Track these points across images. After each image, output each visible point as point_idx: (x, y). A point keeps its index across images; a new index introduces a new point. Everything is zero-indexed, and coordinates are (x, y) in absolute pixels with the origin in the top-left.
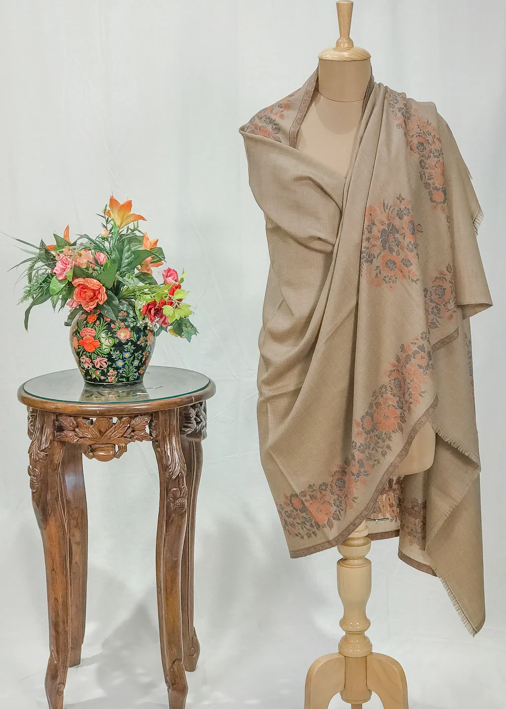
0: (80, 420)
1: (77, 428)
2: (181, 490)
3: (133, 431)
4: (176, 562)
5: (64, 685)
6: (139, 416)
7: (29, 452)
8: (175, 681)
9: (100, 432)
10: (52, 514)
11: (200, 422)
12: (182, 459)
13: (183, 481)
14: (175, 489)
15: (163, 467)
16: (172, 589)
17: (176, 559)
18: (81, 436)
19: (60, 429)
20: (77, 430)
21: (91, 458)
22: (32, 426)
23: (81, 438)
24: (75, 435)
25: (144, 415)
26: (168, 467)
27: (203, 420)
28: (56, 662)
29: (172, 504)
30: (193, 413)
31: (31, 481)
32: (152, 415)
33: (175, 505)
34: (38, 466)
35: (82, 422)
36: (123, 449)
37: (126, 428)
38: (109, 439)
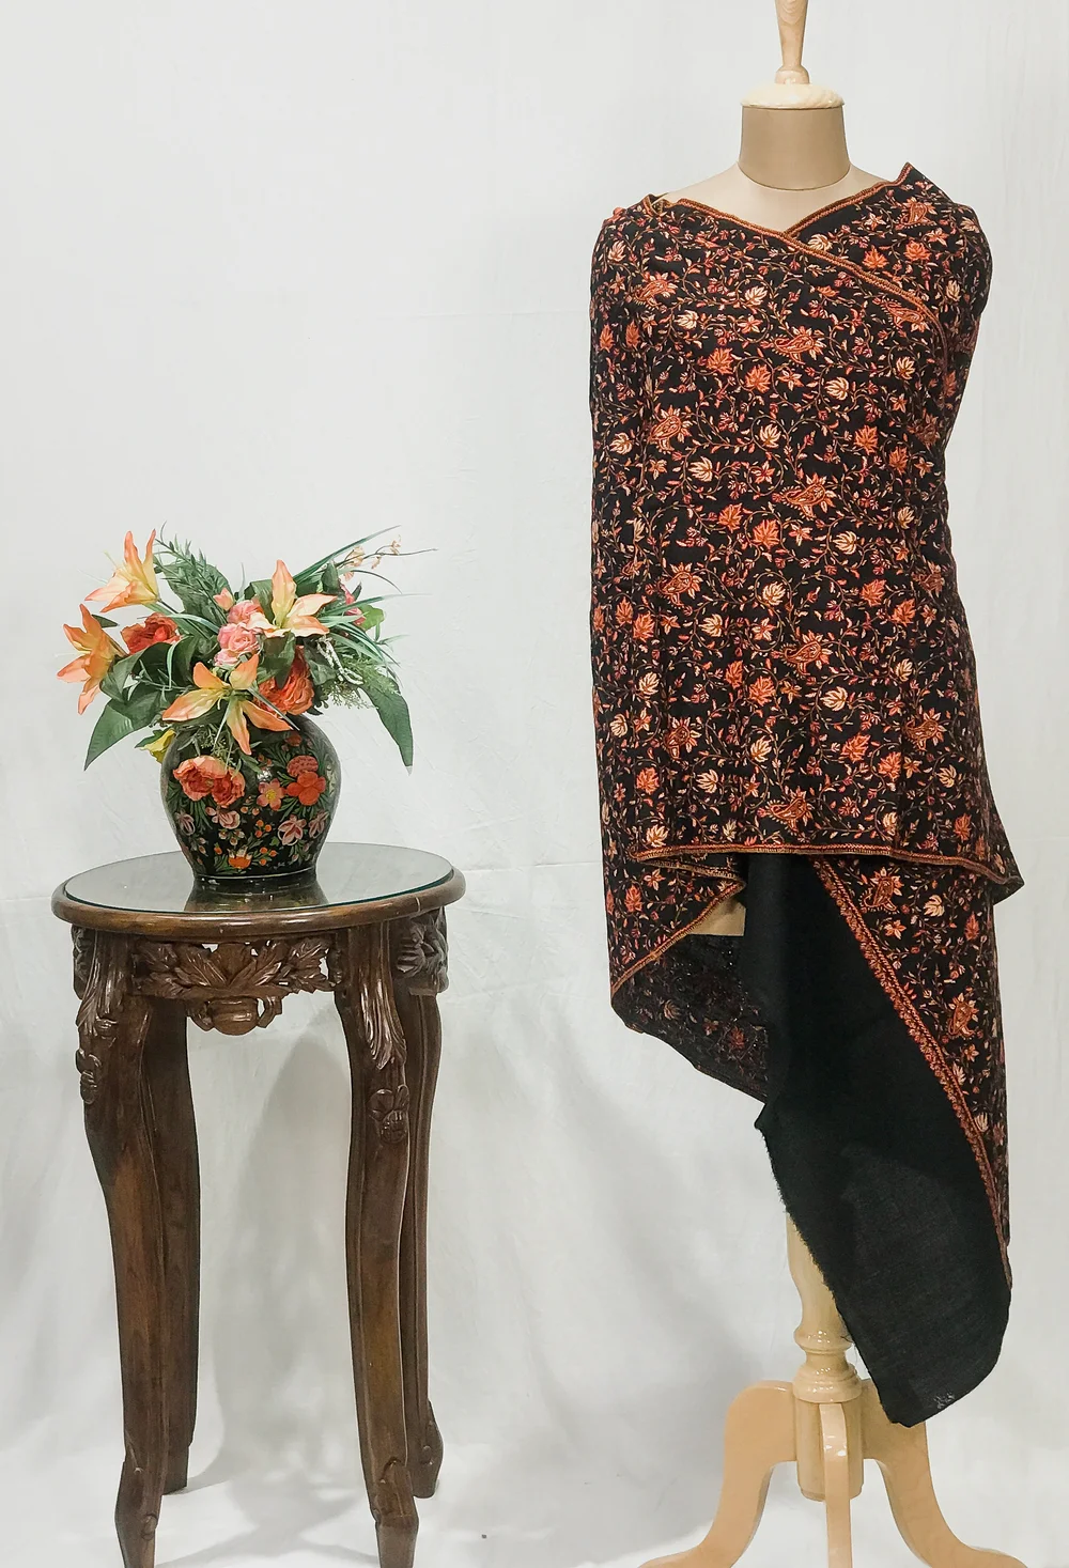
0: (182, 947)
1: (179, 963)
2: (395, 1094)
3: (294, 971)
4: (390, 1249)
5: (156, 1517)
6: (307, 940)
7: (77, 1023)
8: (390, 1504)
9: (226, 973)
10: (128, 1151)
11: (432, 954)
12: (396, 1028)
13: (400, 1075)
14: (381, 1092)
15: (358, 1046)
16: (381, 1307)
17: (386, 1242)
18: (188, 982)
19: (143, 970)
20: (178, 970)
21: (207, 1028)
22: (82, 967)
23: (187, 987)
24: (173, 981)
25: (318, 937)
26: (368, 1045)
27: (440, 949)
28: (137, 1469)
29: (377, 1123)
30: (419, 932)
31: (83, 1082)
32: (333, 936)
33: (384, 1125)
34: (96, 1048)
35: (189, 952)
36: (274, 1010)
37: (280, 964)
38: (245, 987)
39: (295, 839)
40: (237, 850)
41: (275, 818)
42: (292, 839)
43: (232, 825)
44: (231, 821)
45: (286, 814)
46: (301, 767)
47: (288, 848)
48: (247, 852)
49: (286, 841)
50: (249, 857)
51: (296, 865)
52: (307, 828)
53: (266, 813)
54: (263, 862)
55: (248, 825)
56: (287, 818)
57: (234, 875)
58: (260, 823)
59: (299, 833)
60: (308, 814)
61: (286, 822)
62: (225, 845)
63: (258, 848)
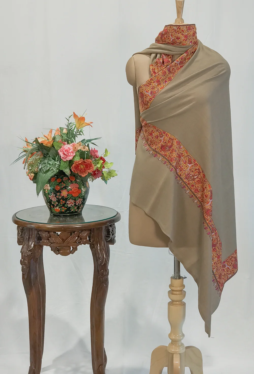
0: (52, 233)
1: (50, 237)
2: (106, 271)
3: (81, 239)
6: (84, 231)
7: (21, 252)
9: (63, 240)
10: (34, 286)
11: (113, 234)
12: (106, 254)
13: (107, 266)
14: (102, 271)
15: (96, 259)
18: (52, 242)
19: (40, 238)
21: (57, 254)
23: (52, 243)
24: (49, 241)
25: (87, 230)
26: (99, 259)
27: (115, 233)
28: (34, 368)
29: (101, 279)
30: (111, 229)
32: (91, 230)
33: (103, 279)
34: (26, 259)
35: (53, 235)
36: (75, 249)
37: (77, 237)
38: (68, 243)
39: (72, 205)
40: (56, 207)
41: (66, 199)
42: (70, 206)
43: (54, 200)
44: (54, 199)
45: (69, 199)
46: (73, 187)
47: (70, 208)
48: (59, 208)
49: (69, 206)
50: (59, 209)
51: (73, 212)
52: (75, 202)
53: (63, 198)
54: (63, 211)
55: (59, 201)
56: (69, 200)
57: (56, 213)
58: (61, 200)
59: (73, 204)
60: (75, 199)
61: (69, 201)
62: (53, 205)
63: (62, 207)
